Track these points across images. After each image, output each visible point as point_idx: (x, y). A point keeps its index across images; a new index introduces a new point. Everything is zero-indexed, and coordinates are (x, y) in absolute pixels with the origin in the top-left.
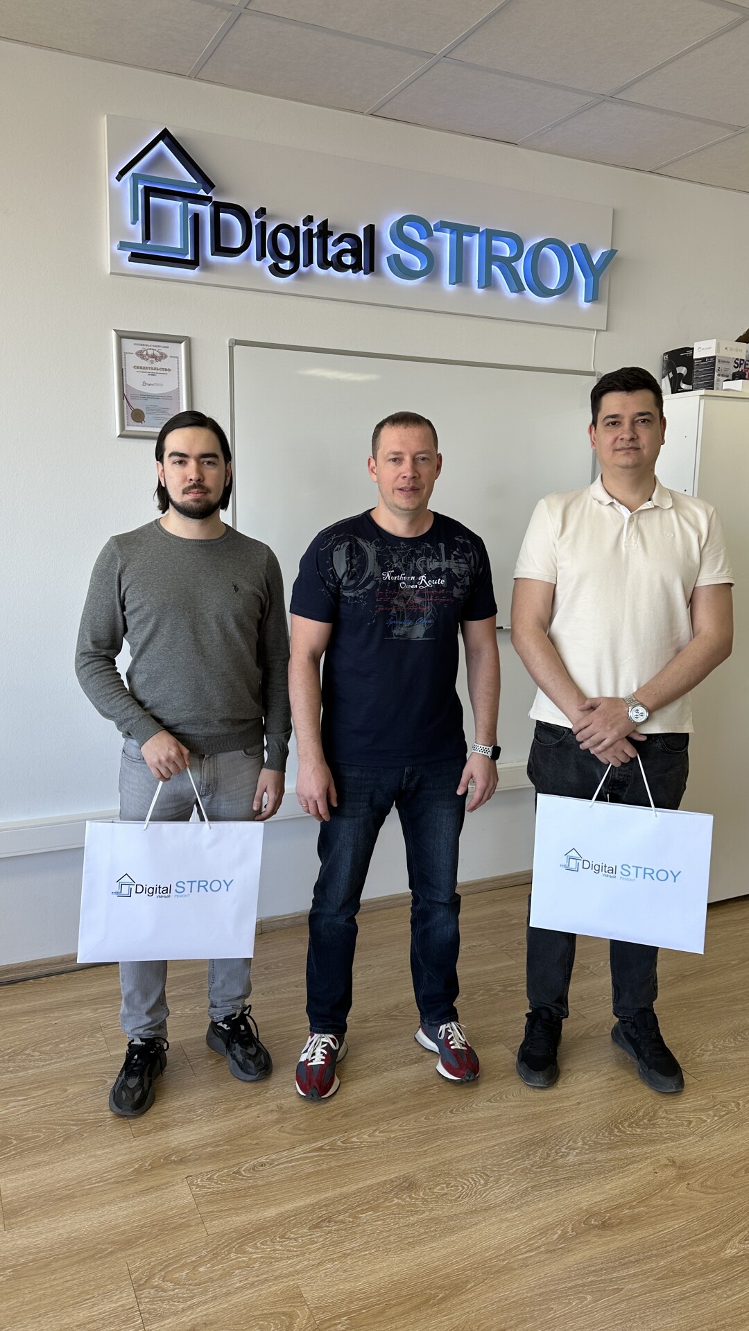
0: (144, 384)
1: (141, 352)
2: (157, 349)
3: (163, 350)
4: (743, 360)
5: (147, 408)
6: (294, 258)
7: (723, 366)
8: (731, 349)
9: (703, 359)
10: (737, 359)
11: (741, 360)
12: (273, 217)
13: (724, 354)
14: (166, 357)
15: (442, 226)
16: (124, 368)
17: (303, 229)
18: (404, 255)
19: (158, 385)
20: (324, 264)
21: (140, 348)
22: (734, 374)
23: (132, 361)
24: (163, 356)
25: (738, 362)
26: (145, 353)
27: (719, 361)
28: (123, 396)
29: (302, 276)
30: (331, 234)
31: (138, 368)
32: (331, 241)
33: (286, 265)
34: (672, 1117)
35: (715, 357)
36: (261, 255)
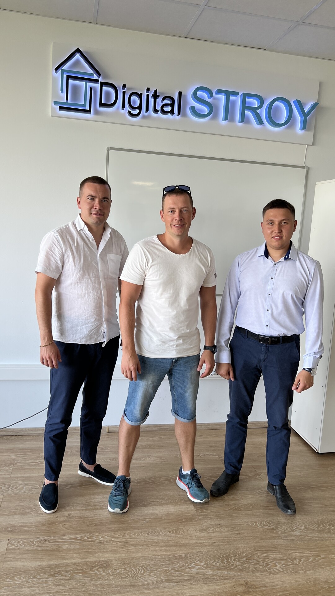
12: (130, 88)
20: (155, 111)
34: (260, 560)
36: (123, 107)
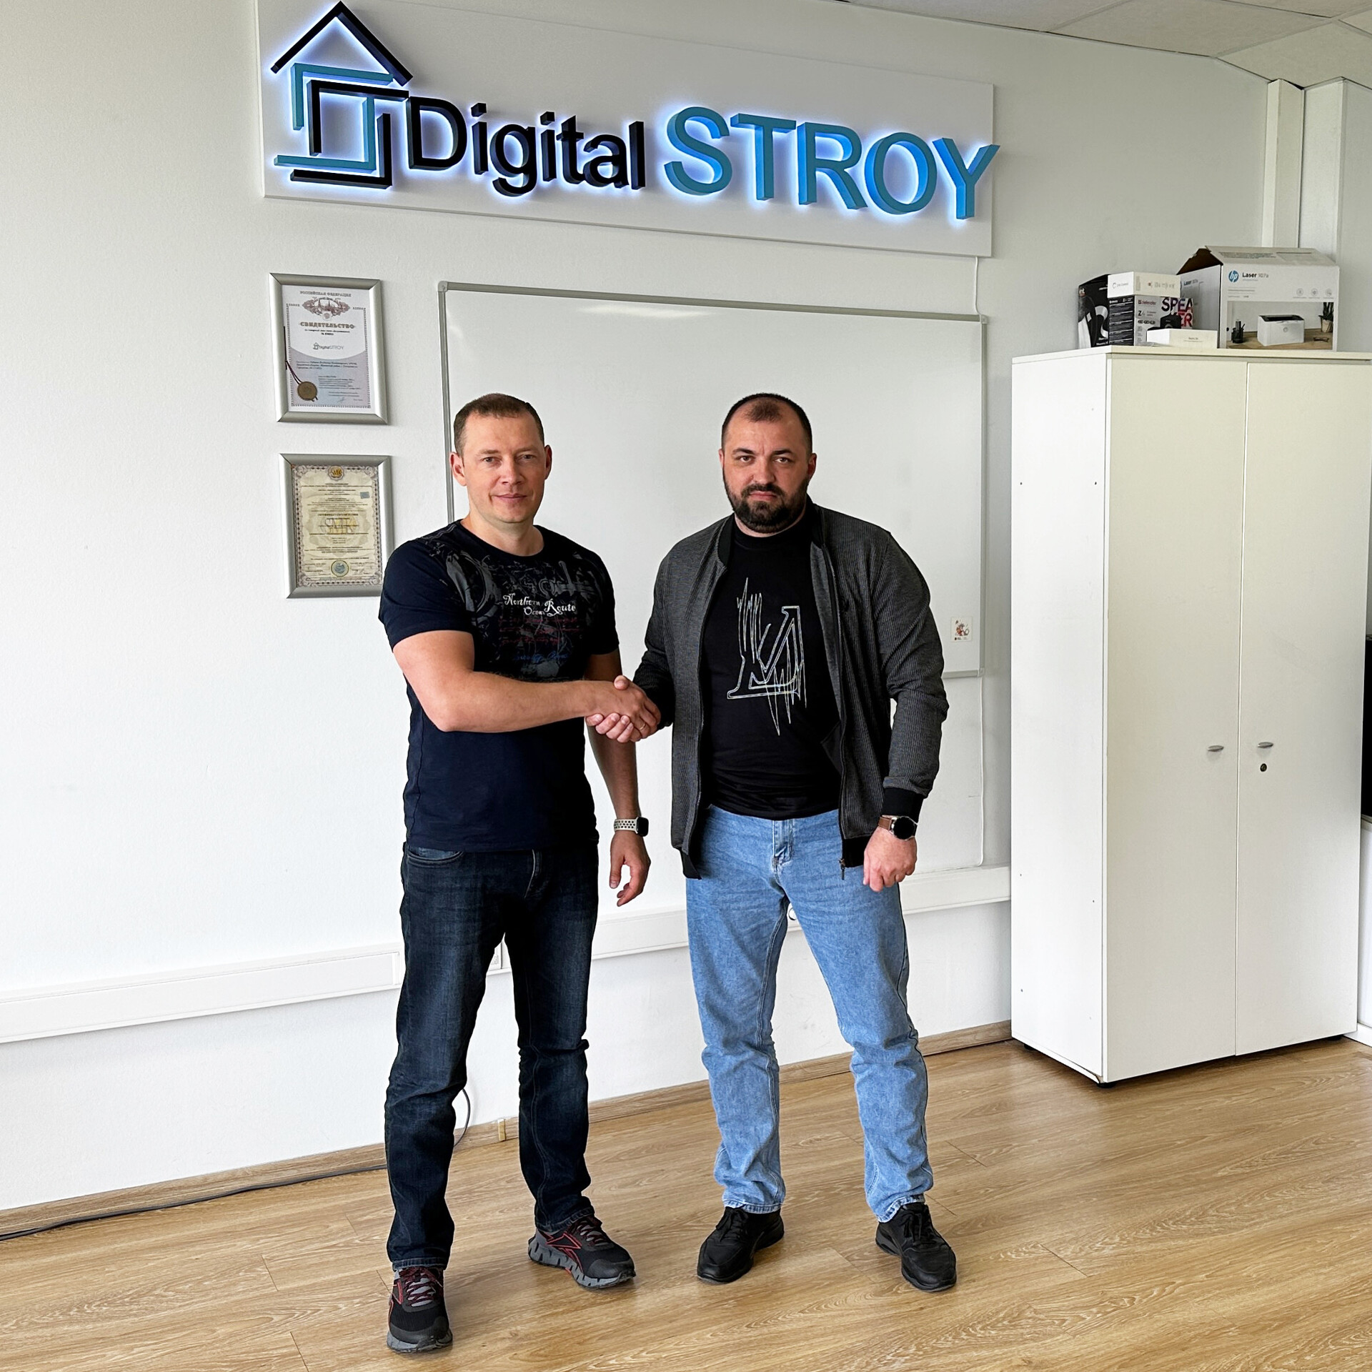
0: (316, 347)
1: (312, 302)
2: (334, 298)
3: (343, 300)
4: (1176, 299)
5: (321, 378)
6: (529, 169)
7: (1145, 309)
8: (1157, 285)
9: (1120, 299)
10: (1167, 298)
11: (1173, 299)
12: (498, 114)
13: (1146, 291)
14: (347, 308)
15: (742, 120)
16: (286, 325)
17: (541, 129)
18: (687, 159)
19: (336, 347)
20: (573, 176)
21: (309, 298)
22: (1163, 319)
23: (298, 315)
24: (343, 308)
25: (1169, 302)
26: (316, 304)
27: (1140, 302)
28: (285, 364)
29: (542, 194)
30: (581, 136)
31: (307, 324)
32: (581, 145)
33: (519, 181)
35: (1133, 297)
36: (481, 167)
